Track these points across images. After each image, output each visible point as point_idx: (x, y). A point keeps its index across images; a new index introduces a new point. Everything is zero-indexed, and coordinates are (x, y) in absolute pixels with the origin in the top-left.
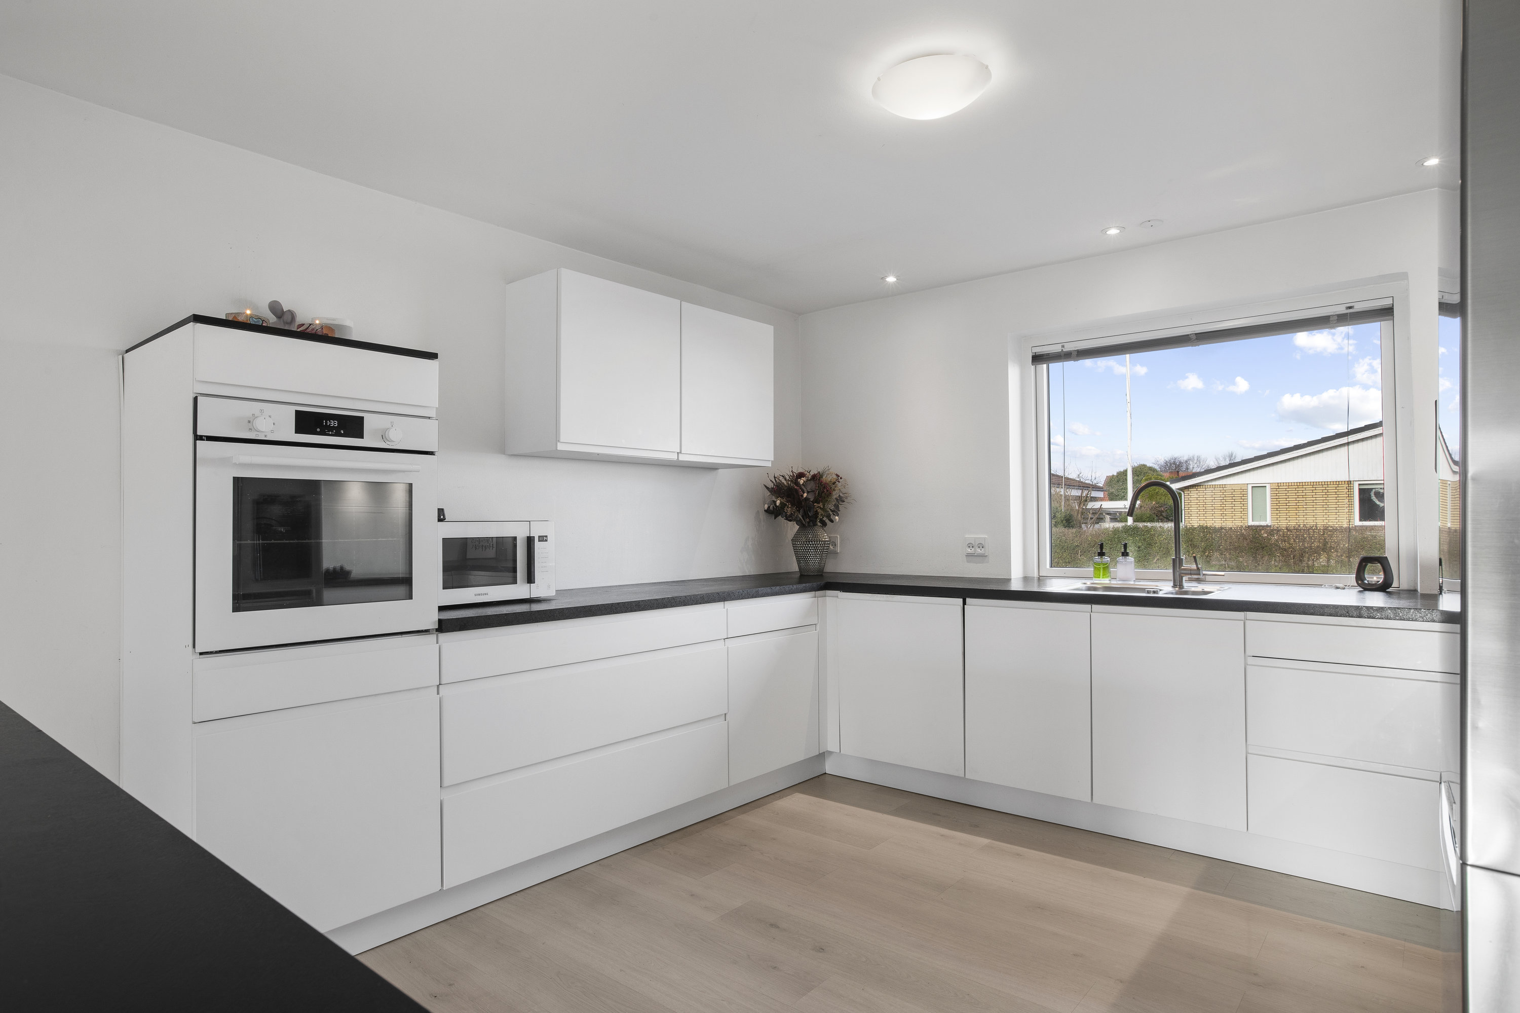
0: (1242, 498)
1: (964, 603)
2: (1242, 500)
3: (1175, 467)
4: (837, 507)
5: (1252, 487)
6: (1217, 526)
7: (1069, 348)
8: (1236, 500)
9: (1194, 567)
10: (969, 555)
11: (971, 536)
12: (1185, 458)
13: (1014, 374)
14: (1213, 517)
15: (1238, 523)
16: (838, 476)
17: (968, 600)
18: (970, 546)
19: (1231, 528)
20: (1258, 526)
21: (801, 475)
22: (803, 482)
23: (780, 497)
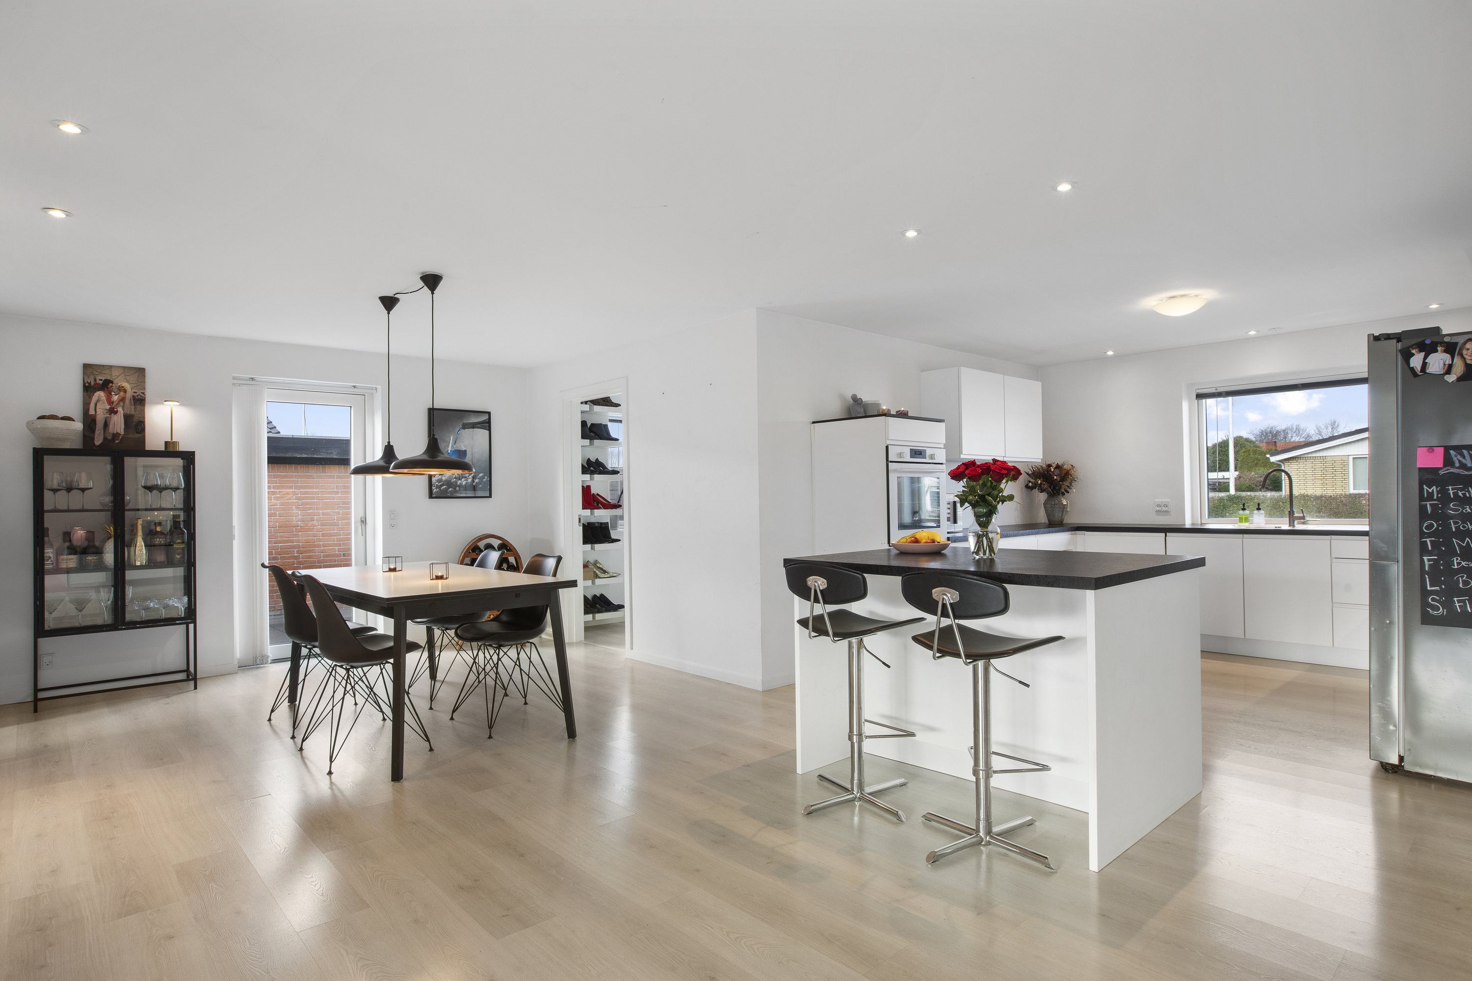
0: (1343, 468)
1: (1166, 536)
2: (1343, 470)
3: (1272, 436)
4: (1071, 484)
5: (1353, 458)
6: (1317, 495)
7: (1220, 390)
8: (1336, 471)
9: (1302, 515)
10: (1157, 511)
11: (1159, 500)
12: (1283, 427)
13: (1185, 406)
14: (1314, 486)
15: (1339, 492)
16: (1072, 466)
17: (1168, 534)
18: (1159, 506)
19: (1331, 496)
20: (1357, 494)
21: (1049, 466)
22: (1052, 470)
23: (1040, 479)
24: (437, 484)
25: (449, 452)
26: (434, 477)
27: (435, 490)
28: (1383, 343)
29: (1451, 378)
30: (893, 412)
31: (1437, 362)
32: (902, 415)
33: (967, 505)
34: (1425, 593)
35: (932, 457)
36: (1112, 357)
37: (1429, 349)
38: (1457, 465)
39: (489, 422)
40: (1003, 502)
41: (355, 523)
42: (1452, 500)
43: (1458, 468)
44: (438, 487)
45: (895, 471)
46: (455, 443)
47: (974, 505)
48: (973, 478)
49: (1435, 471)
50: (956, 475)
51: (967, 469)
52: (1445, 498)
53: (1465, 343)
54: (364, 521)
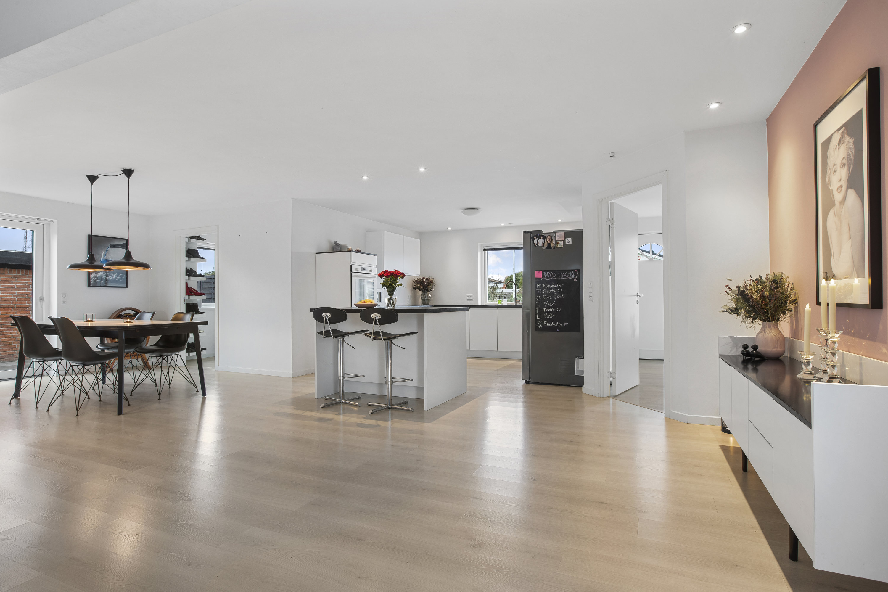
4: (433, 287)
7: (493, 248)
9: (519, 300)
10: (468, 299)
11: (468, 294)
13: (479, 254)
16: (433, 279)
17: (470, 308)
18: (468, 297)
21: (423, 278)
22: (425, 280)
23: (419, 284)
24: (93, 278)
25: (101, 260)
26: (92, 274)
27: (92, 282)
28: (527, 234)
29: (544, 248)
30: (354, 250)
31: (541, 242)
32: (358, 251)
33: (384, 287)
34: (537, 320)
35: (371, 271)
36: (451, 231)
37: (539, 238)
38: (545, 277)
39: (127, 244)
40: (398, 286)
41: (36, 300)
42: (544, 289)
43: (546, 278)
44: (94, 280)
45: (355, 276)
46: (105, 255)
47: (387, 288)
48: (387, 276)
49: (540, 278)
50: (381, 275)
51: (384, 273)
52: (542, 288)
53: (548, 236)
54: (42, 299)
